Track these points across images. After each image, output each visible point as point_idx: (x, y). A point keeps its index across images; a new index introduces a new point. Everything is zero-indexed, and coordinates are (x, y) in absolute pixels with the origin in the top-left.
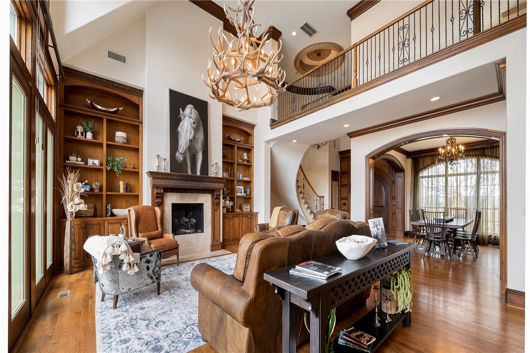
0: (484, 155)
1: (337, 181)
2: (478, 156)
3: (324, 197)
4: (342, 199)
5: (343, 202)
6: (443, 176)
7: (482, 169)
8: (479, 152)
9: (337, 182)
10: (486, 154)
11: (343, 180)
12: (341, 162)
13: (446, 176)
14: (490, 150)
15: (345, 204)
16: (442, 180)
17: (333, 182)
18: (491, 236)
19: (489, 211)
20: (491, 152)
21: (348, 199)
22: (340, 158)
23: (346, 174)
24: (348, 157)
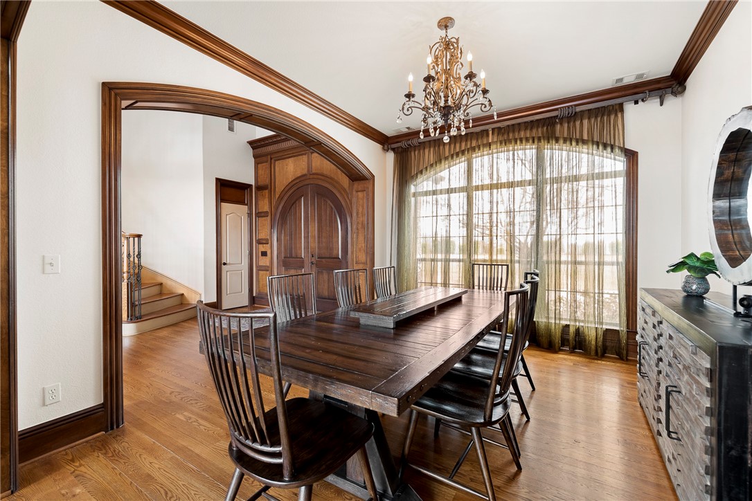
0: (551, 137)
1: (247, 205)
2: (539, 139)
3: (139, 236)
4: (259, 242)
5: (262, 248)
6: (461, 190)
7: (548, 170)
8: (538, 132)
9: (245, 208)
10: (558, 134)
11: (260, 203)
12: (257, 164)
13: (469, 190)
14: (566, 125)
15: (264, 254)
16: (459, 200)
17: (225, 205)
18: (567, 326)
19: (563, 267)
20: (569, 127)
21: (270, 242)
22: (255, 157)
23: (267, 191)
24: (271, 154)
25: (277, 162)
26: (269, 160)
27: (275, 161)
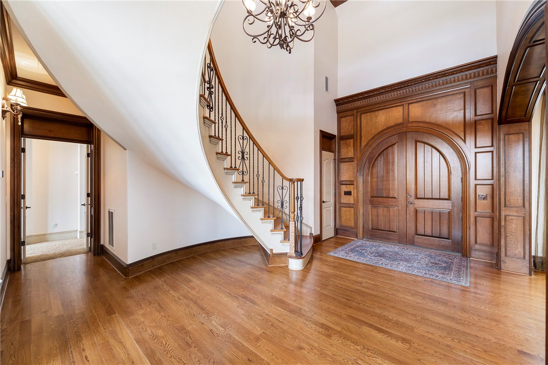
1: (333, 151)
3: (302, 180)
4: (343, 183)
5: (345, 188)
9: (332, 155)
11: (344, 150)
12: (340, 118)
15: (348, 193)
17: (323, 153)
21: (355, 183)
22: (338, 112)
23: (352, 140)
24: (357, 108)
25: (363, 116)
26: (355, 114)
27: (361, 114)
